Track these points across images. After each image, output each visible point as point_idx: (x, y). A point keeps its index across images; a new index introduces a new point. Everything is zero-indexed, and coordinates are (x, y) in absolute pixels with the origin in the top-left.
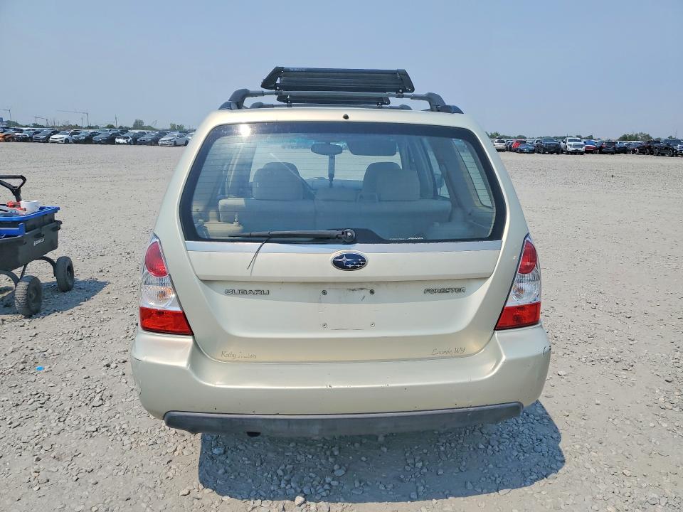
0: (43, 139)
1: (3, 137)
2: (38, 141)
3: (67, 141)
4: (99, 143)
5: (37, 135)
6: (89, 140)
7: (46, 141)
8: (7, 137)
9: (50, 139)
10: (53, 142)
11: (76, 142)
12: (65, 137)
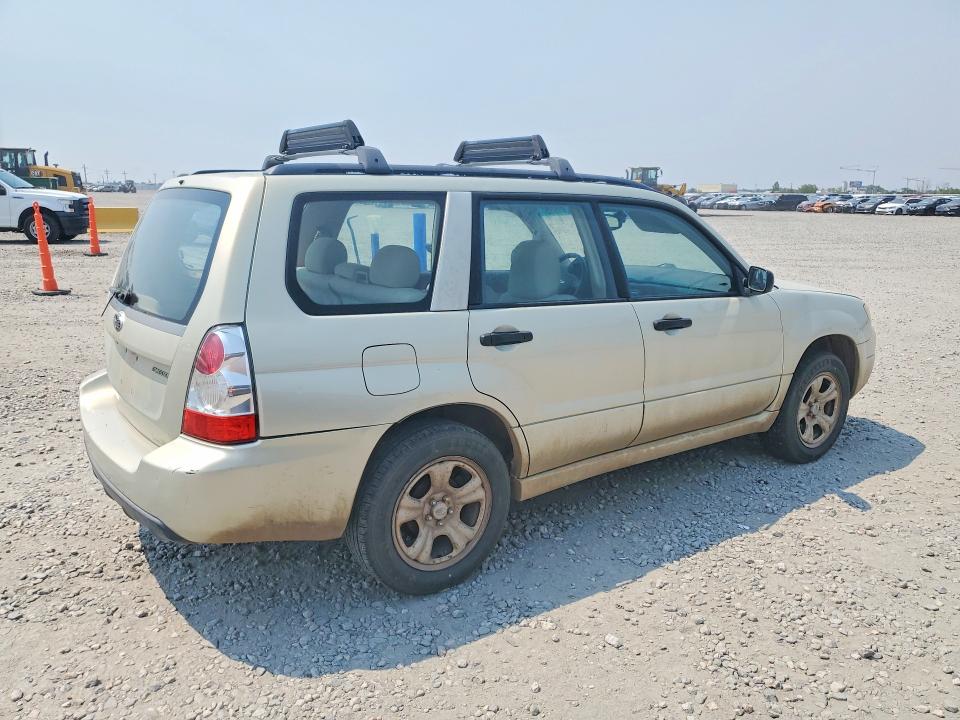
0: (868, 210)
1: (822, 207)
2: (862, 212)
3: (899, 212)
4: (945, 214)
5: (862, 205)
6: (930, 211)
7: (872, 211)
8: (825, 207)
9: (877, 210)
10: (881, 213)
11: (911, 213)
12: (899, 206)
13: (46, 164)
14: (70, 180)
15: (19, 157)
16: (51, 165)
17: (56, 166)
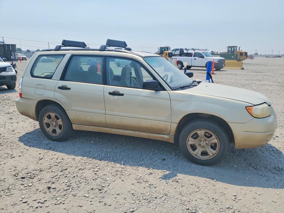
13: (239, 50)
14: (244, 54)
15: (233, 48)
16: (240, 51)
17: (241, 50)
